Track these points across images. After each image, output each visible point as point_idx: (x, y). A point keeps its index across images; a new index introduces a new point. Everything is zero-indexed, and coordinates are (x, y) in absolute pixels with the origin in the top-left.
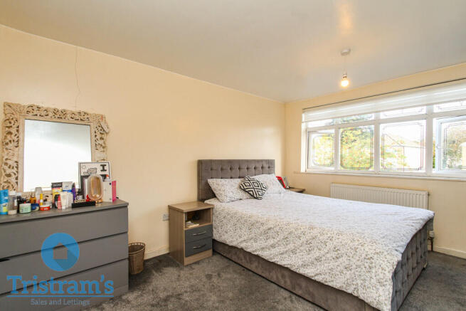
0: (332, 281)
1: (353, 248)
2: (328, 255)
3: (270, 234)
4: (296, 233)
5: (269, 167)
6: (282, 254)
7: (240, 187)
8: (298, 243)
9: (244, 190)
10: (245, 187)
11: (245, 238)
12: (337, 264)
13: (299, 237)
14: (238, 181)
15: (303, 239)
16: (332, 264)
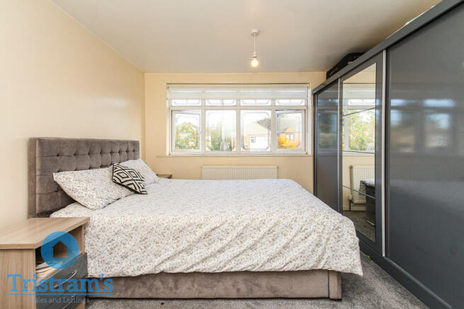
0: (304, 264)
1: (320, 223)
2: (296, 239)
3: (214, 235)
4: (253, 224)
5: (134, 151)
6: (238, 256)
7: (115, 182)
8: (258, 235)
9: (121, 184)
10: (123, 180)
11: (170, 253)
12: (307, 244)
13: (259, 229)
14: (106, 172)
15: (264, 230)
16: (302, 246)
